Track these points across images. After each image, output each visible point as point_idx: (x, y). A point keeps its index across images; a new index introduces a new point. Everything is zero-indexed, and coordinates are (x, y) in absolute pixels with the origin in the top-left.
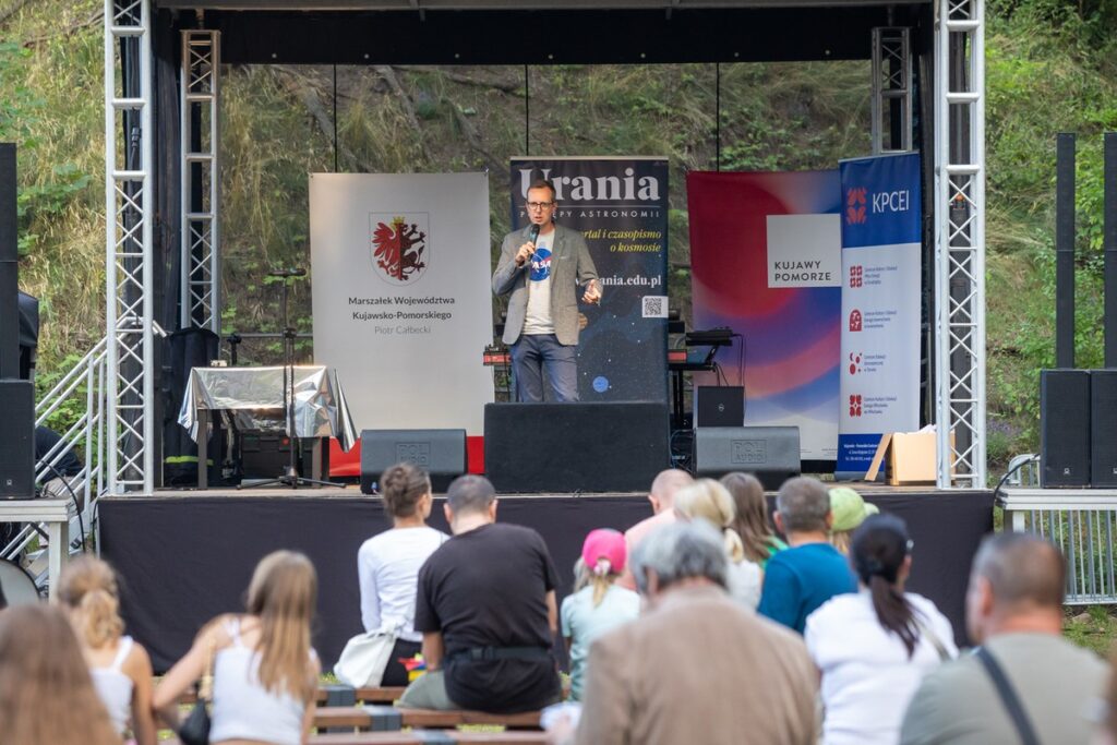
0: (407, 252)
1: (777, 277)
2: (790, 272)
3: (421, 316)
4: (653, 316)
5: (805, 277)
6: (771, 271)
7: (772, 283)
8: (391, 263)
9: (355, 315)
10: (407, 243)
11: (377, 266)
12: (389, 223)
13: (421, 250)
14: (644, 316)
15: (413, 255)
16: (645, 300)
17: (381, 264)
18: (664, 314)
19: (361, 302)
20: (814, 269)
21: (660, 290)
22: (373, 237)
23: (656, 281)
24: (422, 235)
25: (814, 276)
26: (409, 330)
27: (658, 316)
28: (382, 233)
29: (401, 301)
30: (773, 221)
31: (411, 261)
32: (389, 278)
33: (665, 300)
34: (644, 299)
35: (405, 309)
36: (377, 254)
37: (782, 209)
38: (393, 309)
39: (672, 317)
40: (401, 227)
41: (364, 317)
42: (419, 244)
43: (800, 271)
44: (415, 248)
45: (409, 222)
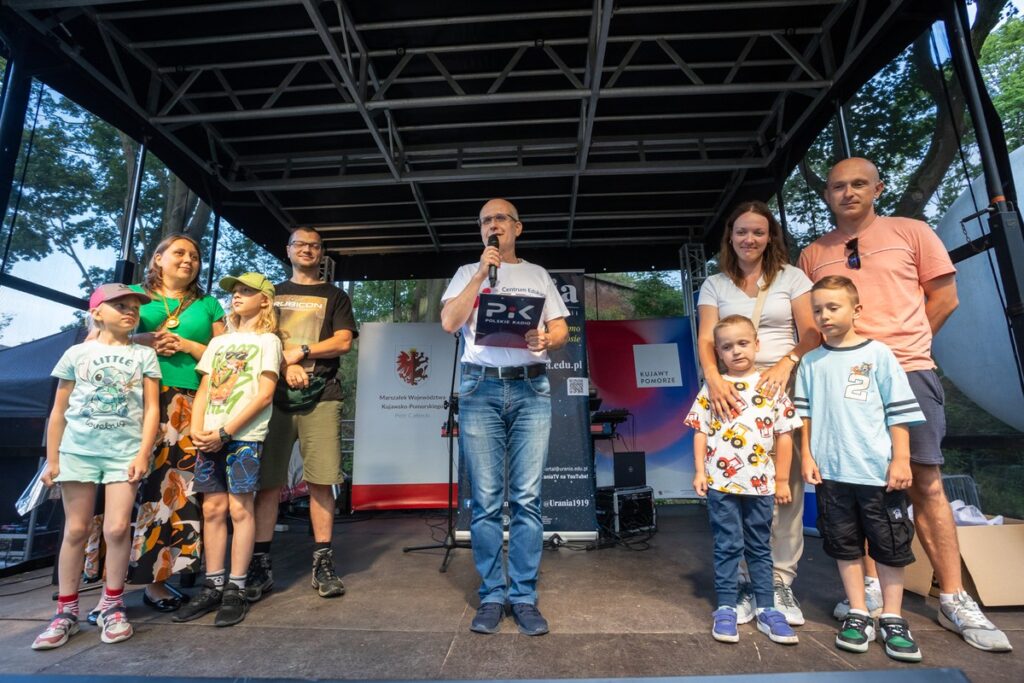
0: (418, 369)
1: (642, 381)
2: (650, 378)
3: (424, 407)
4: (577, 394)
5: (658, 381)
6: (639, 378)
7: (640, 385)
8: (407, 375)
9: (383, 406)
10: (416, 363)
11: (398, 377)
12: (407, 352)
13: (426, 368)
14: (569, 394)
15: (421, 370)
16: (570, 381)
17: (401, 376)
18: (586, 392)
19: (387, 398)
20: (665, 376)
21: (581, 372)
22: (397, 360)
23: (578, 366)
24: (427, 359)
25: (664, 380)
26: (416, 416)
27: (581, 394)
28: (403, 357)
29: (411, 397)
30: (637, 348)
31: (419, 374)
32: (405, 384)
33: (585, 381)
34: (568, 381)
35: (414, 402)
36: (399, 369)
37: (642, 341)
38: (407, 402)
39: (592, 395)
40: (414, 354)
41: (389, 408)
42: (425, 364)
43: (656, 378)
44: (422, 366)
45: (419, 351)
